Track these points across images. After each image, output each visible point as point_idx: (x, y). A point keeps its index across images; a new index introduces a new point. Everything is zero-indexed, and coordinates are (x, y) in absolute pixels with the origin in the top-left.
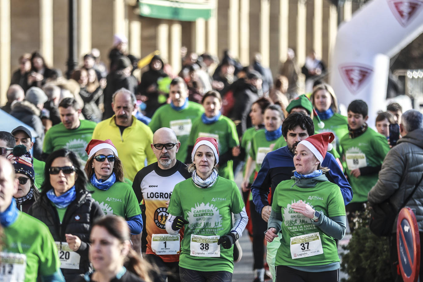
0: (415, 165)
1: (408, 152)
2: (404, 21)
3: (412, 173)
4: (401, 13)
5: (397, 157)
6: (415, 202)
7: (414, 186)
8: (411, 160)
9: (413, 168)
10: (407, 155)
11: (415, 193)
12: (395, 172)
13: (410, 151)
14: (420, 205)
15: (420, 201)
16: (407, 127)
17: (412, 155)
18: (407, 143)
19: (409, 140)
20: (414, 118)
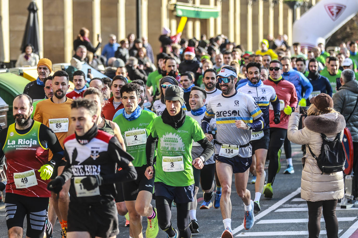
0: (350, 102)
1: (345, 94)
2: (334, 18)
3: (348, 107)
4: (332, 13)
5: (339, 98)
6: (350, 124)
7: (349, 115)
8: (347, 100)
9: (348, 104)
10: (345, 96)
11: (350, 119)
12: (338, 106)
13: (347, 94)
14: (353, 126)
15: (353, 124)
16: (344, 80)
17: (348, 97)
18: (345, 90)
19: (346, 87)
20: (348, 74)
